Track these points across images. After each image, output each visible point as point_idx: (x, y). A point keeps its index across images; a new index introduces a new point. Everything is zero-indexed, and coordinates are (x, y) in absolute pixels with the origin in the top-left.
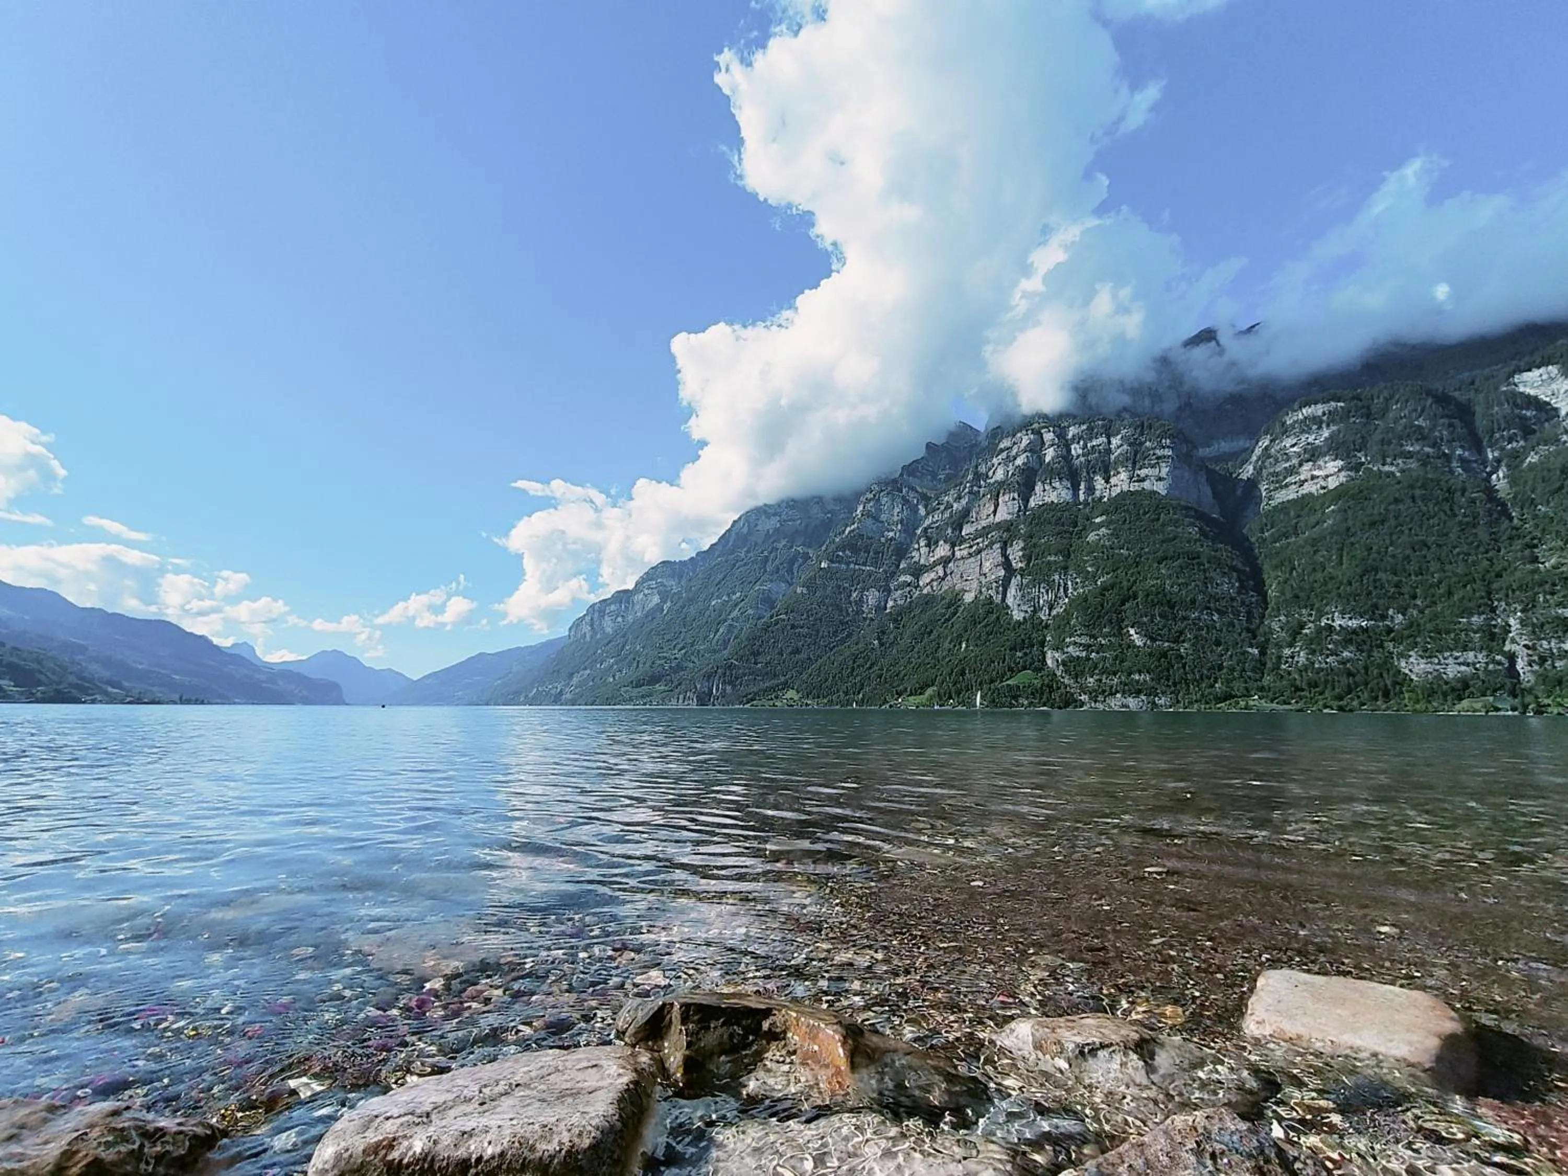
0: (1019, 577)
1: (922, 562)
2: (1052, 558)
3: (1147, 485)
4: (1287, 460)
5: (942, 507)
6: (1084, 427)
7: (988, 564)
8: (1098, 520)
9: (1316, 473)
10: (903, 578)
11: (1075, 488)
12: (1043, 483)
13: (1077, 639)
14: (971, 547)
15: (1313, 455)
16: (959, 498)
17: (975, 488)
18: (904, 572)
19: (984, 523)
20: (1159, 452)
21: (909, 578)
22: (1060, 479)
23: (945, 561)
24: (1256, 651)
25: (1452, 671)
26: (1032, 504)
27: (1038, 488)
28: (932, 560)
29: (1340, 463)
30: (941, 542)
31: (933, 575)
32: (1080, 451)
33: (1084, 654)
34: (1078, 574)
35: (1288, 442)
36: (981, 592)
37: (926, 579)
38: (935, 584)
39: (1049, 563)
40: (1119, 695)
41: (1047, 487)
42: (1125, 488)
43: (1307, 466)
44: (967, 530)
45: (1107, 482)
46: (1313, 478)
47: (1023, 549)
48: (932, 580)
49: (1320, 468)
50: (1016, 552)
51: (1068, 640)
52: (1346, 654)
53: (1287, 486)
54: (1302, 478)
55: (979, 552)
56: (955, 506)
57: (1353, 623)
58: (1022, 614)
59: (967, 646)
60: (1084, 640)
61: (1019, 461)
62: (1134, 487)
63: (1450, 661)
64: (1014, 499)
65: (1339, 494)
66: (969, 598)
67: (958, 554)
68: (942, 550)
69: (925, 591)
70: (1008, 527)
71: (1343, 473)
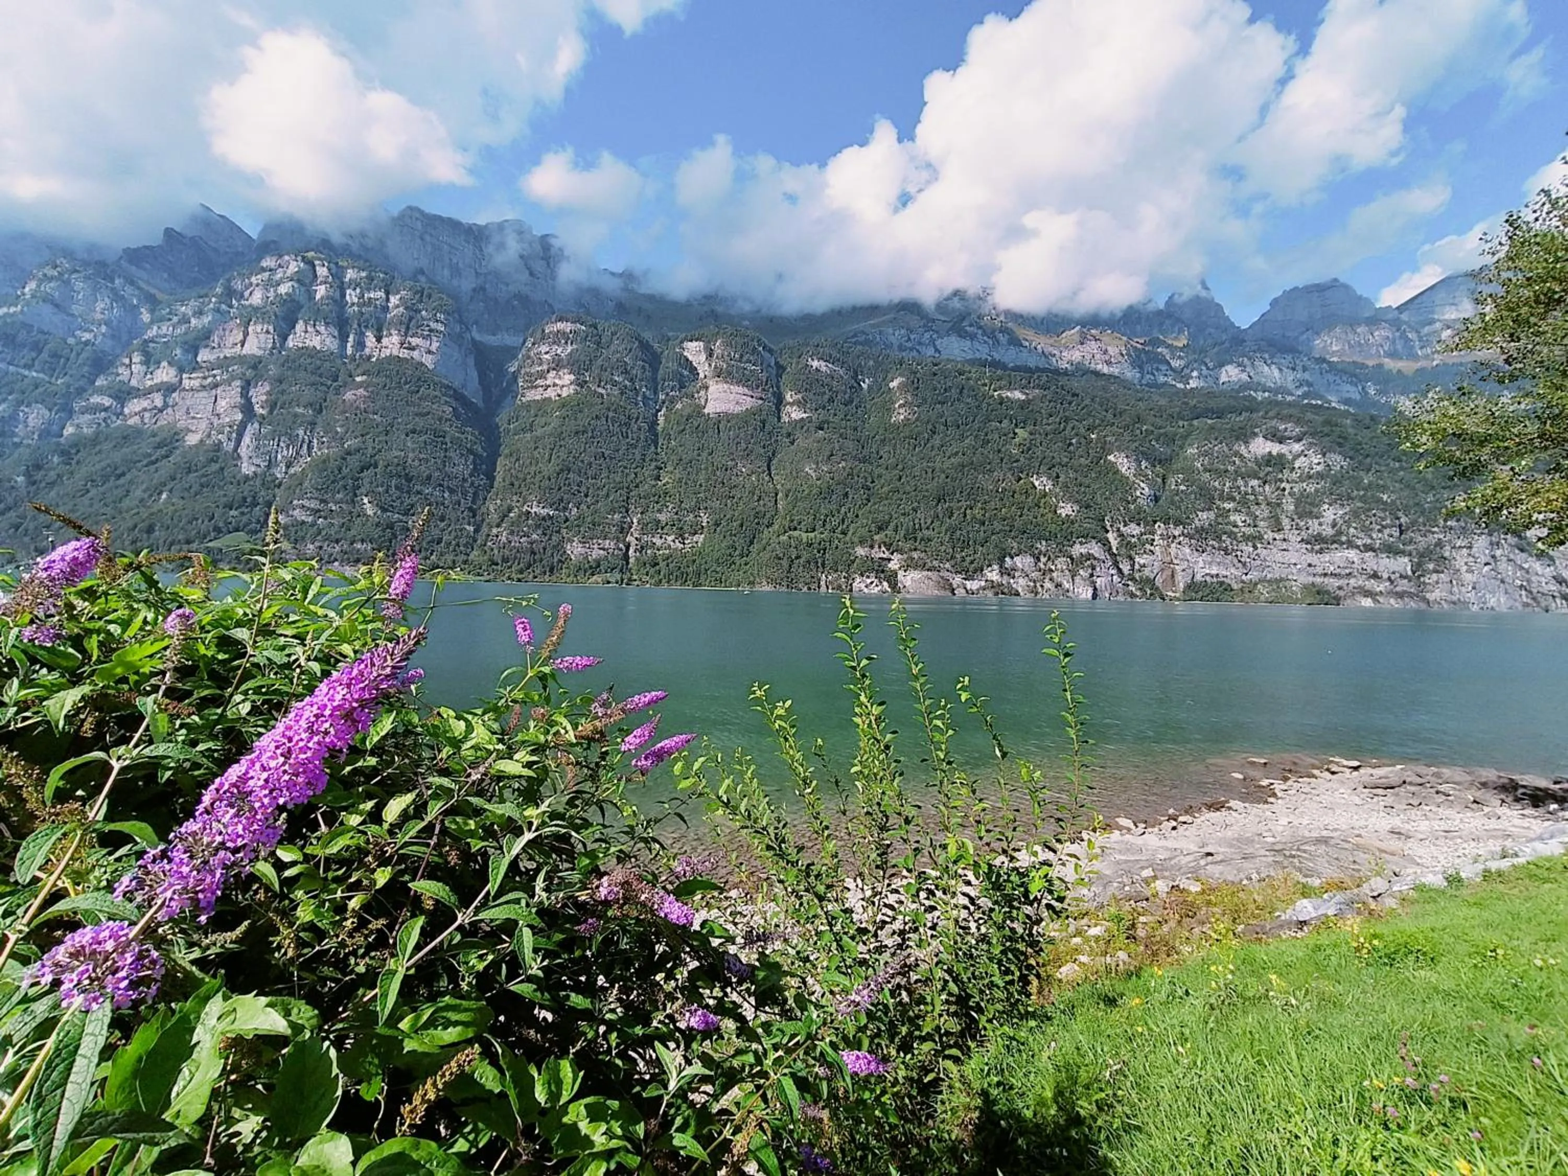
0: (256, 425)
1: (134, 383)
2: (300, 410)
3: (415, 354)
4: (540, 365)
5: (175, 319)
6: (364, 274)
7: (223, 403)
8: (358, 379)
9: (557, 381)
10: (96, 399)
11: (343, 338)
12: (306, 323)
13: (306, 503)
14: (205, 378)
15: (557, 364)
16: (199, 313)
17: (224, 307)
18: (101, 391)
19: (228, 353)
20: (433, 325)
21: (107, 401)
22: (327, 324)
23: (168, 389)
24: (472, 529)
25: (596, 553)
26: (290, 343)
27: (300, 326)
28: (149, 383)
29: (572, 377)
30: (164, 364)
31: (145, 403)
32: (356, 300)
33: (310, 519)
34: (326, 432)
35: (544, 348)
36: (209, 436)
37: (134, 406)
38: (147, 415)
39: (296, 415)
40: (336, 564)
41: (309, 329)
42: (395, 353)
43: (552, 374)
44: (204, 356)
45: (379, 340)
46: (555, 385)
47: (269, 393)
48: (145, 410)
49: (560, 378)
50: (259, 395)
51: (295, 502)
52: (535, 536)
53: (536, 387)
54: (548, 383)
55: (216, 386)
56: (194, 321)
57: (544, 512)
58: (253, 469)
59: (169, 497)
60: (313, 504)
61: (283, 289)
62: (404, 354)
63: (596, 546)
64: (268, 332)
65: (563, 403)
66: (192, 439)
67: (186, 383)
68: (165, 374)
69: (131, 422)
70: (256, 364)
71: (572, 387)
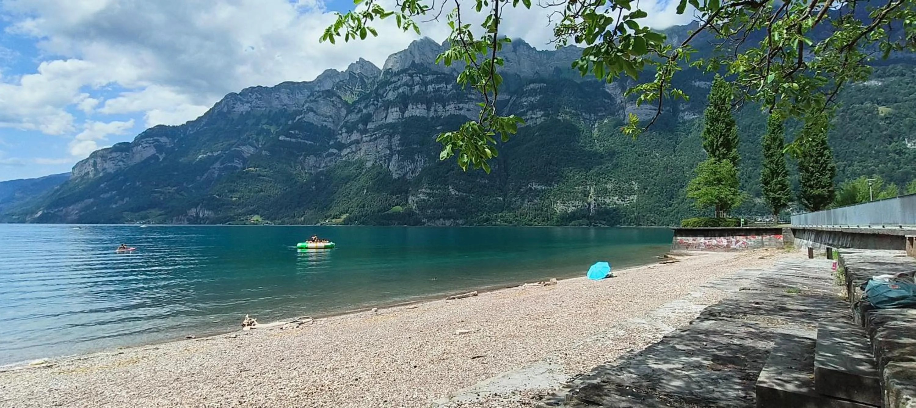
0: (397, 155)
1: (343, 142)
2: (415, 146)
3: (462, 112)
4: (523, 108)
5: (357, 111)
6: (435, 76)
7: (381, 147)
8: (438, 128)
9: (533, 116)
10: (331, 150)
11: (428, 109)
12: (413, 104)
13: (424, 190)
14: (371, 136)
15: (533, 107)
16: (367, 107)
17: (376, 102)
18: (332, 147)
19: (380, 123)
21: (335, 151)
22: (422, 104)
23: (357, 142)
25: (571, 209)
26: (407, 115)
27: (410, 106)
28: (349, 141)
29: (542, 113)
30: (355, 132)
31: (349, 150)
32: (432, 90)
33: (427, 198)
34: (427, 156)
35: (523, 100)
36: (376, 162)
37: (345, 152)
38: (350, 155)
39: (414, 149)
40: (441, 219)
41: (414, 107)
42: (453, 113)
43: (530, 112)
44: (370, 126)
45: (444, 107)
46: (532, 118)
47: (400, 140)
48: (349, 153)
49: (534, 114)
50: (396, 140)
51: (420, 190)
52: (535, 201)
54: (528, 118)
55: (376, 139)
56: (364, 111)
57: (539, 187)
58: (397, 176)
59: (367, 192)
60: (428, 191)
61: (400, 90)
62: (457, 113)
64: (397, 111)
65: (541, 127)
66: (369, 165)
67: (364, 139)
68: (355, 136)
69: (344, 159)
70: (393, 127)
71: (543, 118)
